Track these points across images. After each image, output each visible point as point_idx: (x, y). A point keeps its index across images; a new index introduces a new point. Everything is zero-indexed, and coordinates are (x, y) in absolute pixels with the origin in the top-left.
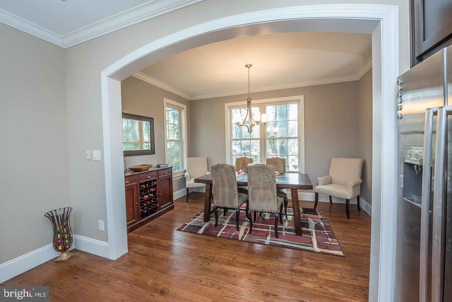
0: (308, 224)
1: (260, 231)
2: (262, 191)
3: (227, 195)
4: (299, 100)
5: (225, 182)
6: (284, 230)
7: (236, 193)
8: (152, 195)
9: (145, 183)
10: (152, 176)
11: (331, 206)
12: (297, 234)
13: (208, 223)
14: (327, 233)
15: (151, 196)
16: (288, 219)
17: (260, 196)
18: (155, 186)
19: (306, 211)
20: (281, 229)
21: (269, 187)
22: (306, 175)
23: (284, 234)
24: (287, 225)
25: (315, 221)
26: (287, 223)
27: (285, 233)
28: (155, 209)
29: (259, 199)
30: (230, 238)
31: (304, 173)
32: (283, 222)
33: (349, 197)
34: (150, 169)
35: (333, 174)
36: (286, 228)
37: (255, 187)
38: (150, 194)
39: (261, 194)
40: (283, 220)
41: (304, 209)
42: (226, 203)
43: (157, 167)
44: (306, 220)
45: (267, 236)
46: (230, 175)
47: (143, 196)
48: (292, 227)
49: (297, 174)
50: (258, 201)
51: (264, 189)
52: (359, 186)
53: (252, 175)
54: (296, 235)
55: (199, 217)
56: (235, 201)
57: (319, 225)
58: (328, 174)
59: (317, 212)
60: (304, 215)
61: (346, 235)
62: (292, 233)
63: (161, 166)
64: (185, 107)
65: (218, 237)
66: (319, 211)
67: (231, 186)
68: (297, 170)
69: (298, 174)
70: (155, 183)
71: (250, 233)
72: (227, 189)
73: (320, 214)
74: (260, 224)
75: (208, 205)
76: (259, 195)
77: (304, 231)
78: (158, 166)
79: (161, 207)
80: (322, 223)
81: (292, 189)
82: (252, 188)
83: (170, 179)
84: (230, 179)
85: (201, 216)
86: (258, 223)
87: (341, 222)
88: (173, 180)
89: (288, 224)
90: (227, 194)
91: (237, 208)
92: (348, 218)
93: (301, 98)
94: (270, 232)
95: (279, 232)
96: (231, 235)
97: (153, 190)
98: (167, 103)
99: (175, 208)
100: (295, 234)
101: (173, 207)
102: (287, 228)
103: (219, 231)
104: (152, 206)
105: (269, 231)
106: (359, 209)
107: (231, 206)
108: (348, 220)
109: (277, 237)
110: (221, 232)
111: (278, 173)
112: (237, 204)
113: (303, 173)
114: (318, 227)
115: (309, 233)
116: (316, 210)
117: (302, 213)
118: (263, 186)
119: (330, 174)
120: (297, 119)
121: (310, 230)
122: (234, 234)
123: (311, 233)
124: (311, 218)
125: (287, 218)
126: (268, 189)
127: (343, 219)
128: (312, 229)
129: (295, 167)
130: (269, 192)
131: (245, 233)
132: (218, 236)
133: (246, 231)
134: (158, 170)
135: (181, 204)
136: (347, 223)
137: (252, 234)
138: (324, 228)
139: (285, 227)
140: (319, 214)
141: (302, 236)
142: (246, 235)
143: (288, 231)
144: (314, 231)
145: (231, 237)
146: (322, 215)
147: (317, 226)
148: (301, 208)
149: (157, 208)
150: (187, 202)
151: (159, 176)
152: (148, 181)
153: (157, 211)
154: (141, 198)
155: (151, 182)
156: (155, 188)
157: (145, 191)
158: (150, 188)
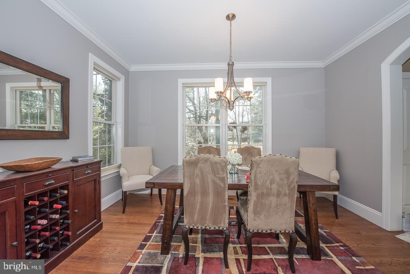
2: (274, 199)
3: (210, 208)
5: (209, 187)
7: (226, 204)
8: (57, 216)
9: (41, 195)
10: (57, 180)
13: (170, 255)
14: (341, 248)
15: (55, 219)
17: (270, 207)
18: (65, 198)
28: (63, 240)
29: (267, 212)
34: (56, 167)
37: (263, 193)
38: (54, 214)
39: (271, 204)
42: (207, 222)
43: (71, 161)
46: (219, 174)
47: (34, 223)
51: (278, 195)
55: (149, 243)
56: (223, 217)
61: (361, 246)
63: (79, 159)
67: (218, 194)
70: (66, 192)
72: (211, 198)
75: (169, 224)
76: (268, 206)
78: (74, 160)
79: (77, 233)
82: (258, 195)
83: (96, 181)
84: (218, 181)
85: (152, 241)
90: (210, 206)
91: (225, 229)
97: (60, 206)
99: (105, 228)
101: (101, 226)
104: (56, 238)
107: (214, 226)
118: (276, 192)
126: (285, 195)
131: (241, 272)
134: (72, 167)
135: (114, 217)
149: (67, 239)
150: (124, 212)
151: (74, 178)
152: (48, 190)
153: (68, 244)
154: (30, 229)
155: (55, 190)
156: (64, 202)
157: (40, 212)
158: (51, 204)
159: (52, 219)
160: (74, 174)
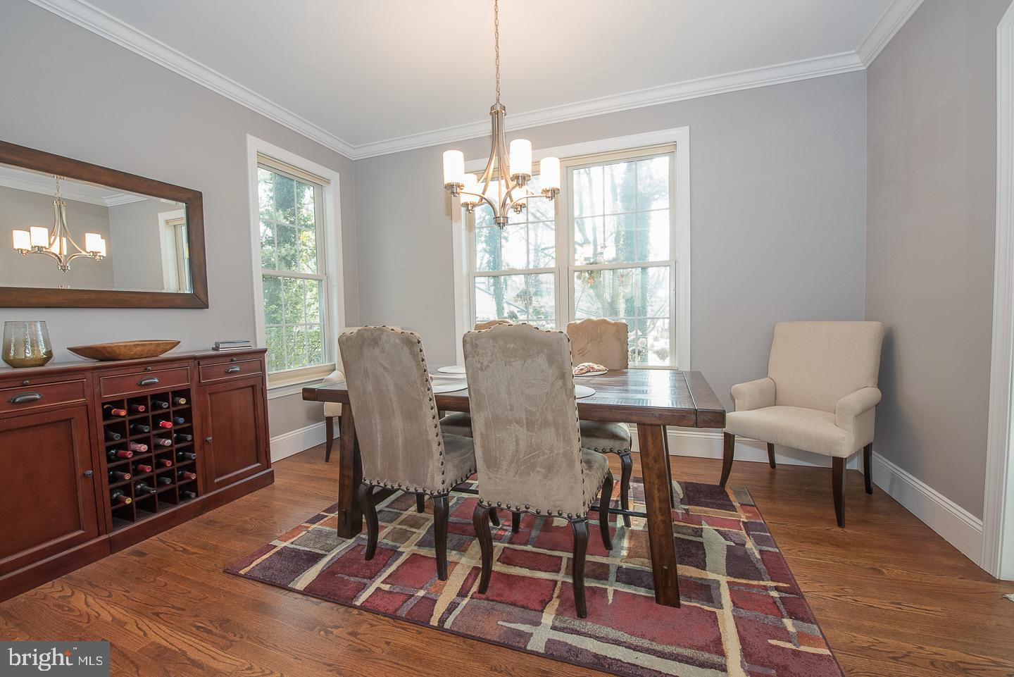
0: (700, 546)
1: (523, 578)
2: (522, 432)
3: (401, 448)
4: (675, 144)
5: (390, 398)
6: (612, 577)
7: (430, 438)
8: (169, 442)
9: (133, 402)
11: (772, 474)
12: (662, 598)
13: (353, 540)
14: (774, 594)
15: (165, 446)
16: (633, 527)
17: (517, 451)
18: (182, 412)
19: (696, 493)
20: (601, 573)
21: (550, 417)
22: (696, 376)
23: (611, 598)
24: (625, 553)
25: (725, 536)
26: (626, 543)
27: (615, 591)
28: (182, 487)
29: (512, 462)
30: (399, 613)
31: (689, 370)
32: (614, 542)
33: (844, 452)
35: (782, 372)
36: (619, 568)
37: (496, 418)
38: (163, 438)
39: (518, 444)
40: (614, 529)
41: (687, 487)
42: (400, 474)
44: (694, 529)
45: (544, 603)
47: (124, 446)
48: (643, 564)
49: (667, 374)
50: (507, 471)
51: (530, 424)
52: (873, 412)
53: (481, 369)
54: (658, 601)
56: (428, 467)
57: (740, 553)
58: (765, 374)
59: (732, 497)
60: (687, 510)
61: (849, 599)
62: (642, 592)
64: (335, 177)
65: (355, 607)
66: (737, 494)
67: (412, 415)
68: (667, 362)
69: (669, 371)
70: (184, 401)
71: (483, 589)
72: (398, 423)
73: (742, 505)
74: (529, 548)
76: (512, 447)
77: (688, 580)
78: (216, 348)
79: (215, 481)
80: (750, 545)
81: (641, 426)
83: (257, 390)
84: (405, 385)
86: (526, 544)
87: (819, 540)
88: (270, 396)
89: (629, 549)
90: (400, 441)
91: (436, 494)
92: (840, 522)
93: (681, 134)
94: (559, 584)
95: (588, 583)
96: (413, 595)
97: (173, 425)
98: (260, 154)
99: (278, 481)
100: (652, 594)
101: (269, 479)
102: (625, 566)
103: (372, 577)
104: (168, 481)
105: (555, 582)
106: (869, 488)
107: (415, 485)
108: (840, 530)
109: (582, 614)
110: (378, 583)
111: (602, 367)
112: (438, 478)
113: (686, 368)
114: (738, 563)
115: (706, 591)
116: (728, 490)
117: (682, 502)
118: (524, 416)
119: (771, 374)
120: (668, 206)
121: (711, 576)
122: (421, 593)
123: (714, 592)
124: (712, 522)
125: (628, 524)
126: (545, 424)
127: (821, 527)
128: (716, 574)
129: (661, 354)
130: (549, 436)
131: (462, 593)
132: (358, 603)
133: (469, 583)
136: (839, 544)
137: (489, 593)
138: (761, 566)
139: (618, 562)
140: (736, 504)
141: (678, 605)
142: (467, 600)
143: (629, 582)
144: (723, 580)
145: (403, 612)
146: (749, 508)
147: (735, 556)
148: (678, 482)
149: (193, 486)
150: (327, 460)
151: (201, 378)
152: (146, 394)
153: (193, 495)
154: (116, 454)
155: (163, 396)
156: (181, 420)
157: (135, 431)
158: (156, 419)
159: (158, 446)
160: (201, 371)
